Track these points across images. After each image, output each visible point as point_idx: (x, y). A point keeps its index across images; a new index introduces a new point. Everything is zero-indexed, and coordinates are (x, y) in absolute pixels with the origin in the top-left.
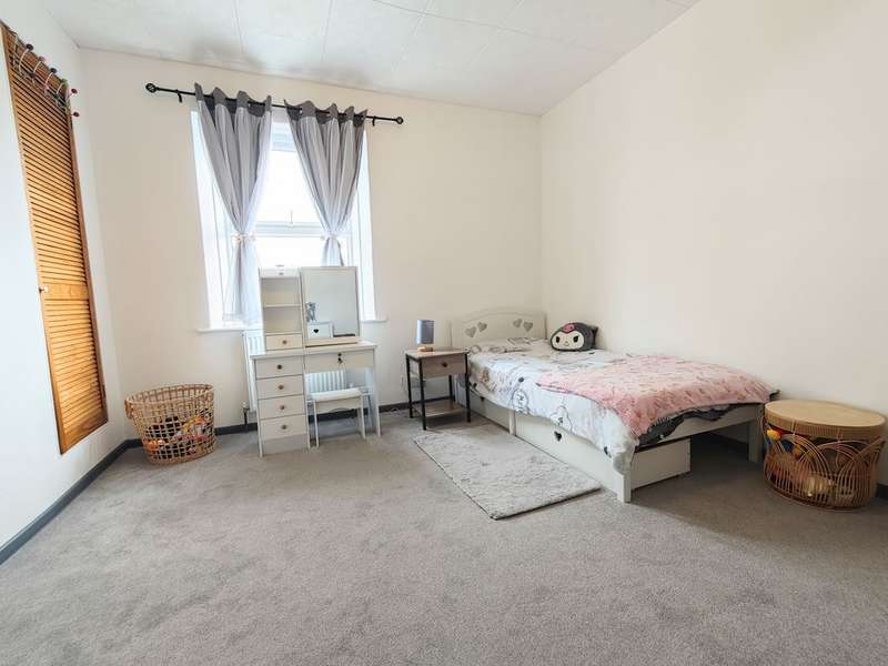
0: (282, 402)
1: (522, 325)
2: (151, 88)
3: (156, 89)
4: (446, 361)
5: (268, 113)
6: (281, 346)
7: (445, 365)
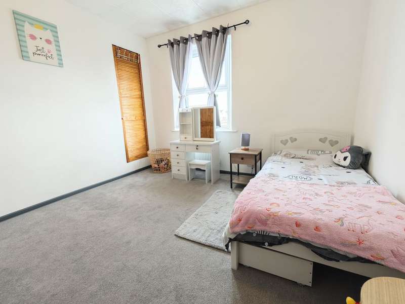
0: (178, 161)
1: (327, 142)
2: (159, 46)
3: (161, 46)
4: (243, 156)
5: (189, 42)
6: (184, 139)
7: (242, 159)
